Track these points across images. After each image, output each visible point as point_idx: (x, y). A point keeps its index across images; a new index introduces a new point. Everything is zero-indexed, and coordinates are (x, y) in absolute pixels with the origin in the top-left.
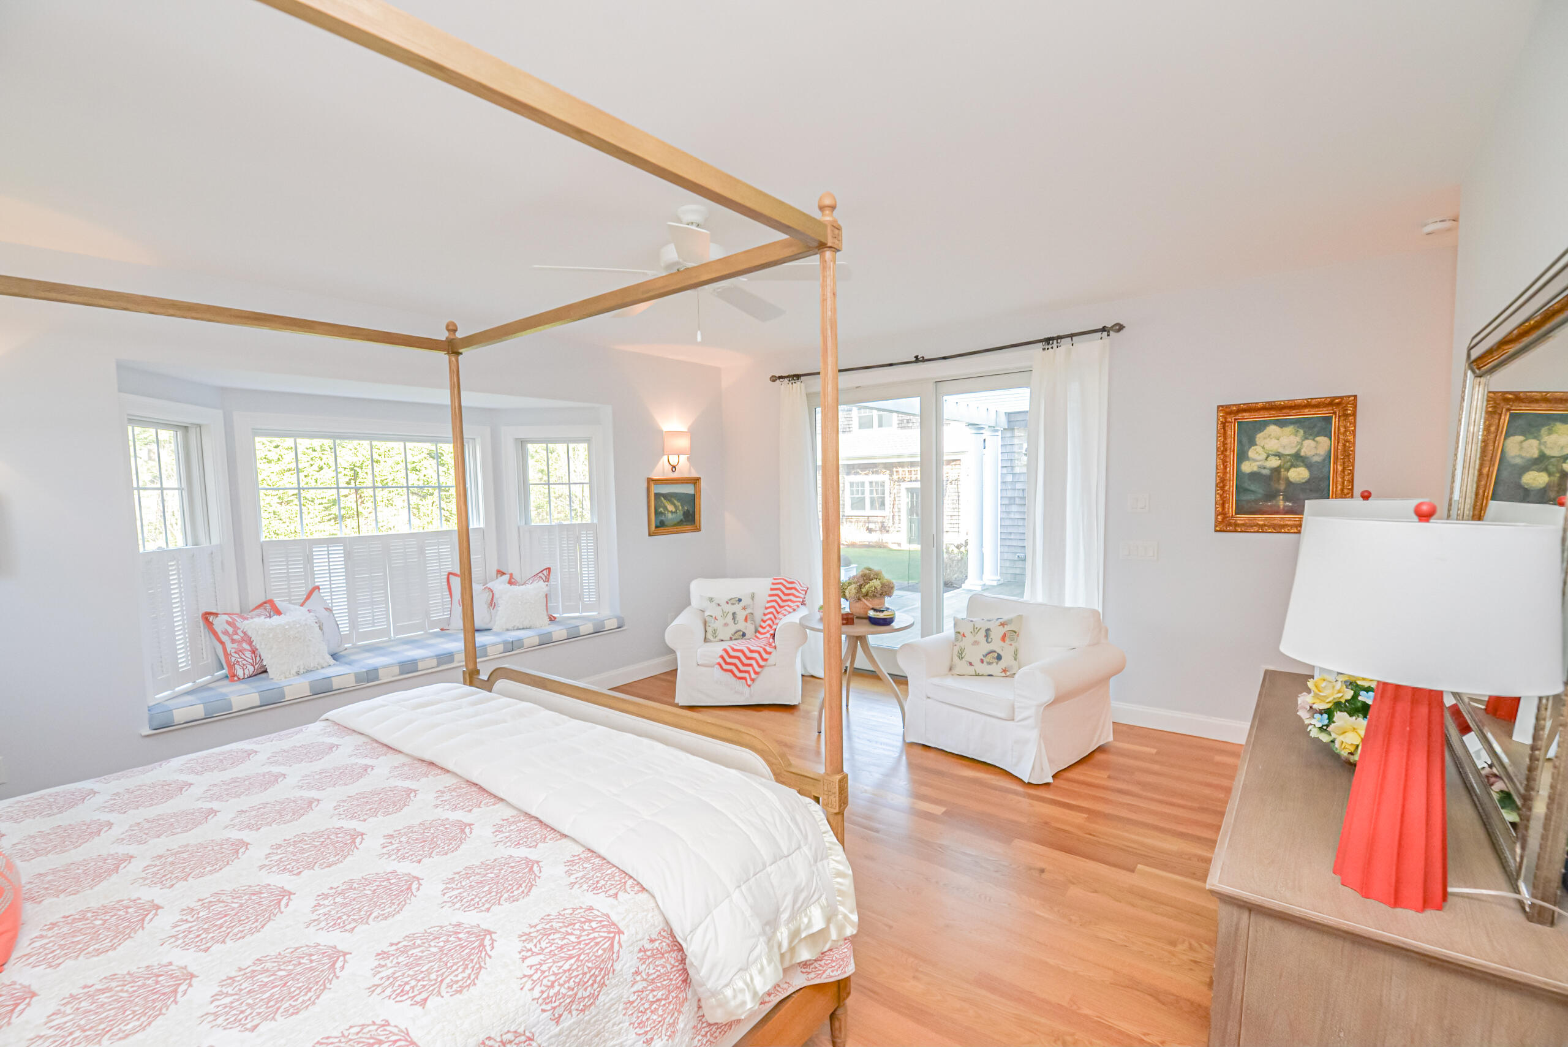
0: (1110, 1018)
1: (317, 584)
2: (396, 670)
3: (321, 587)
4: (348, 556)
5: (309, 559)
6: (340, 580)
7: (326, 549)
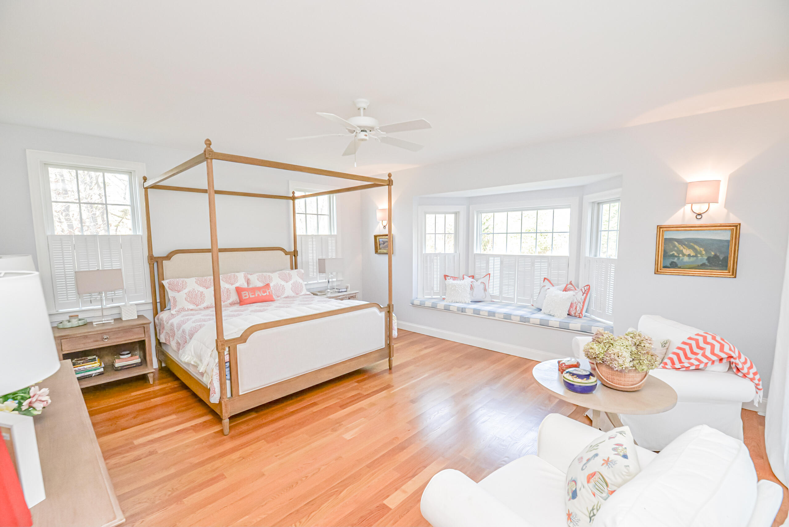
0: (163, 513)
1: (490, 273)
2: (518, 318)
3: (491, 274)
4: (502, 262)
5: (488, 263)
6: (497, 273)
7: (493, 259)
